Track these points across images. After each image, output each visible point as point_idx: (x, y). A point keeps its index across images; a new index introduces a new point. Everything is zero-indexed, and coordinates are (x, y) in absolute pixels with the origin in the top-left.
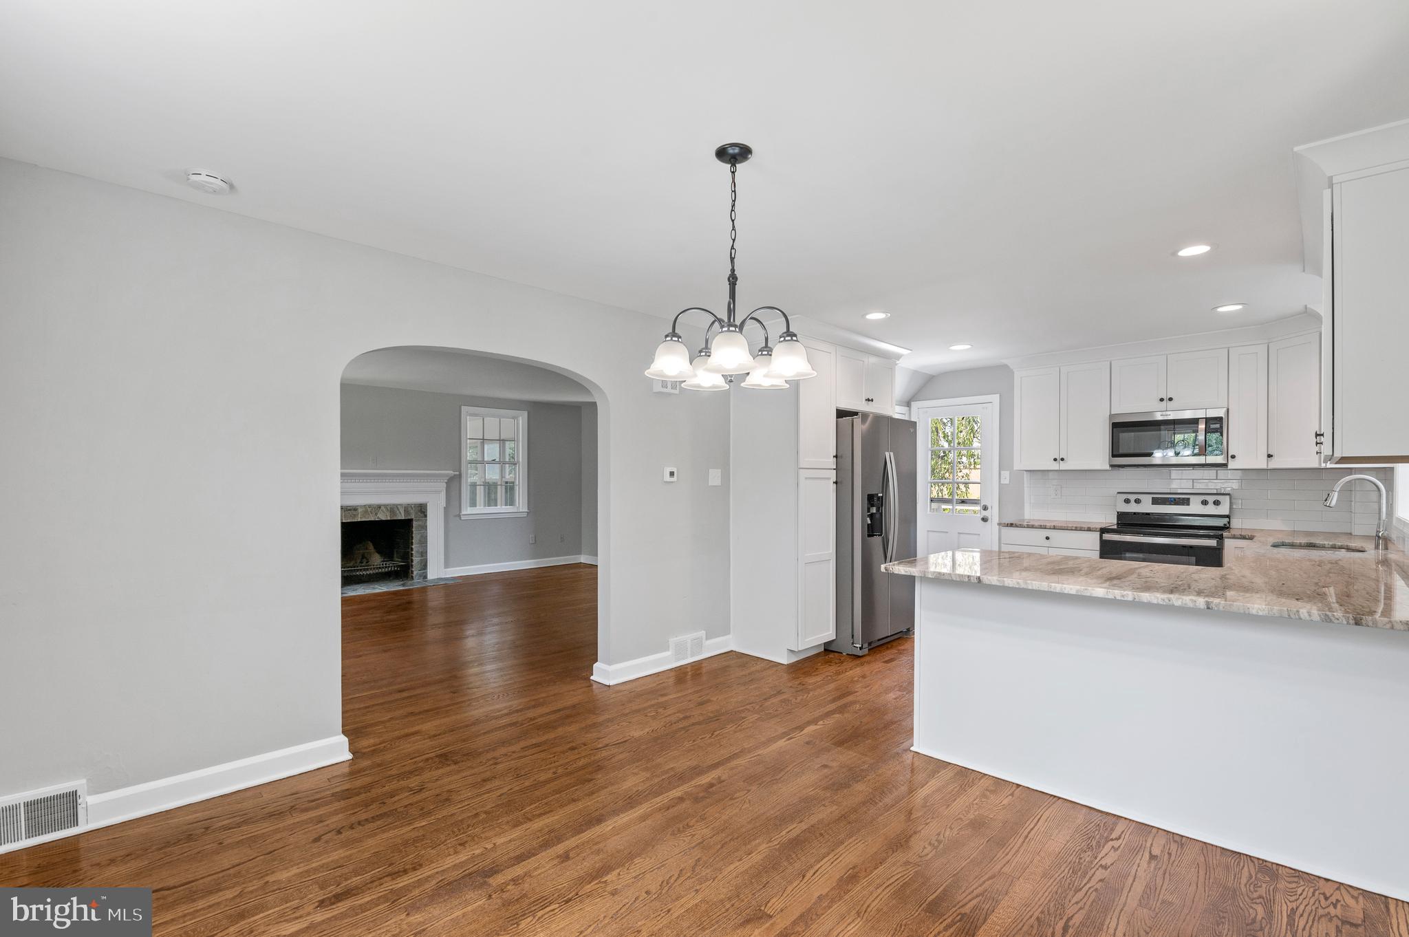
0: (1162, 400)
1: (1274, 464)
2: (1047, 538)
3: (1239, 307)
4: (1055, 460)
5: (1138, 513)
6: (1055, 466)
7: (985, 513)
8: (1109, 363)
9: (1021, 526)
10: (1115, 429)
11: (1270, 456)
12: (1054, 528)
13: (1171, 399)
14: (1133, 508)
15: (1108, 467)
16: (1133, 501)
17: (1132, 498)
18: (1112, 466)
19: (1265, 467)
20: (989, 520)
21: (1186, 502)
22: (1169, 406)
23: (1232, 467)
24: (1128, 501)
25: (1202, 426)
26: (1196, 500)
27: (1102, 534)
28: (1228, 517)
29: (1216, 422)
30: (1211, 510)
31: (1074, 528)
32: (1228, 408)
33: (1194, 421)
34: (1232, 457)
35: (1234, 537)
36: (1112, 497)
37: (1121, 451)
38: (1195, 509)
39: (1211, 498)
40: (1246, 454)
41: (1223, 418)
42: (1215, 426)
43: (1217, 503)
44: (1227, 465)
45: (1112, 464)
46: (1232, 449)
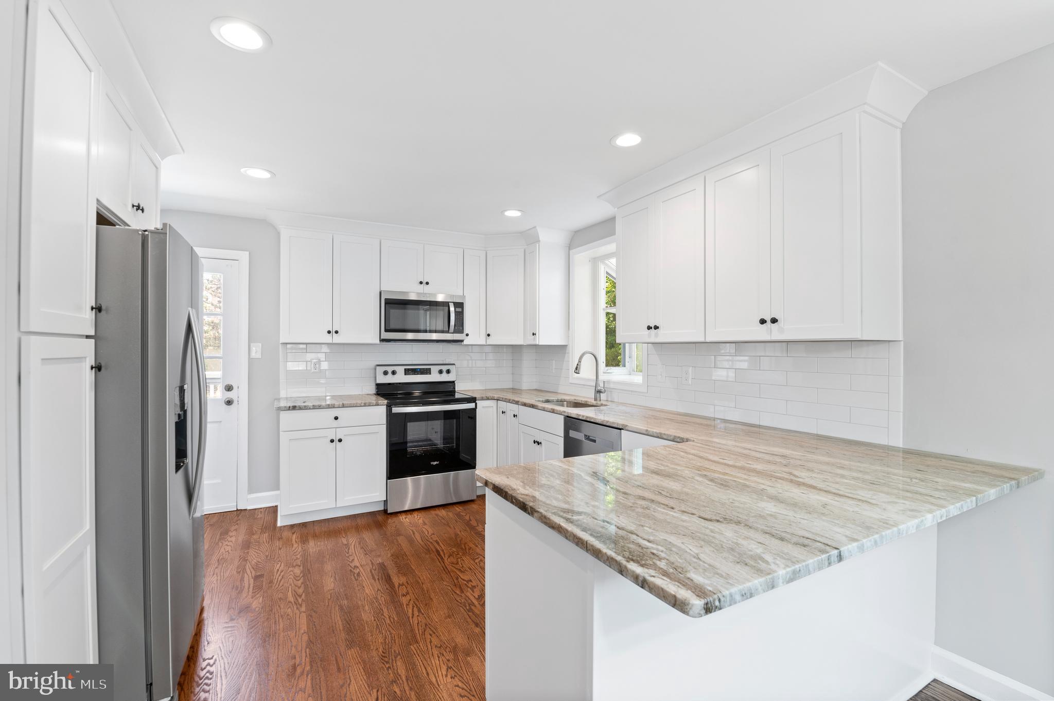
0: (421, 283)
1: (491, 341)
2: (336, 418)
3: (519, 214)
4: (329, 332)
5: (393, 384)
6: (328, 339)
7: (230, 395)
8: (378, 240)
9: (306, 408)
10: (386, 305)
11: (489, 335)
12: (343, 406)
13: (427, 283)
14: (390, 379)
15: (378, 341)
16: (390, 373)
17: (390, 369)
18: (382, 340)
19: (484, 343)
20: (235, 402)
21: (427, 372)
22: (427, 289)
23: (465, 343)
24: (386, 373)
25: (452, 309)
26: (434, 369)
27: (389, 407)
28: (454, 382)
29: (459, 305)
30: (444, 378)
31: (363, 404)
32: (464, 296)
33: (446, 304)
34: (467, 335)
35: (482, 399)
36: (376, 369)
37: (392, 326)
38: (434, 377)
39: (445, 368)
40: (474, 332)
41: (463, 303)
42: (459, 310)
43: (448, 372)
44: (462, 341)
45: (382, 338)
46: (467, 329)
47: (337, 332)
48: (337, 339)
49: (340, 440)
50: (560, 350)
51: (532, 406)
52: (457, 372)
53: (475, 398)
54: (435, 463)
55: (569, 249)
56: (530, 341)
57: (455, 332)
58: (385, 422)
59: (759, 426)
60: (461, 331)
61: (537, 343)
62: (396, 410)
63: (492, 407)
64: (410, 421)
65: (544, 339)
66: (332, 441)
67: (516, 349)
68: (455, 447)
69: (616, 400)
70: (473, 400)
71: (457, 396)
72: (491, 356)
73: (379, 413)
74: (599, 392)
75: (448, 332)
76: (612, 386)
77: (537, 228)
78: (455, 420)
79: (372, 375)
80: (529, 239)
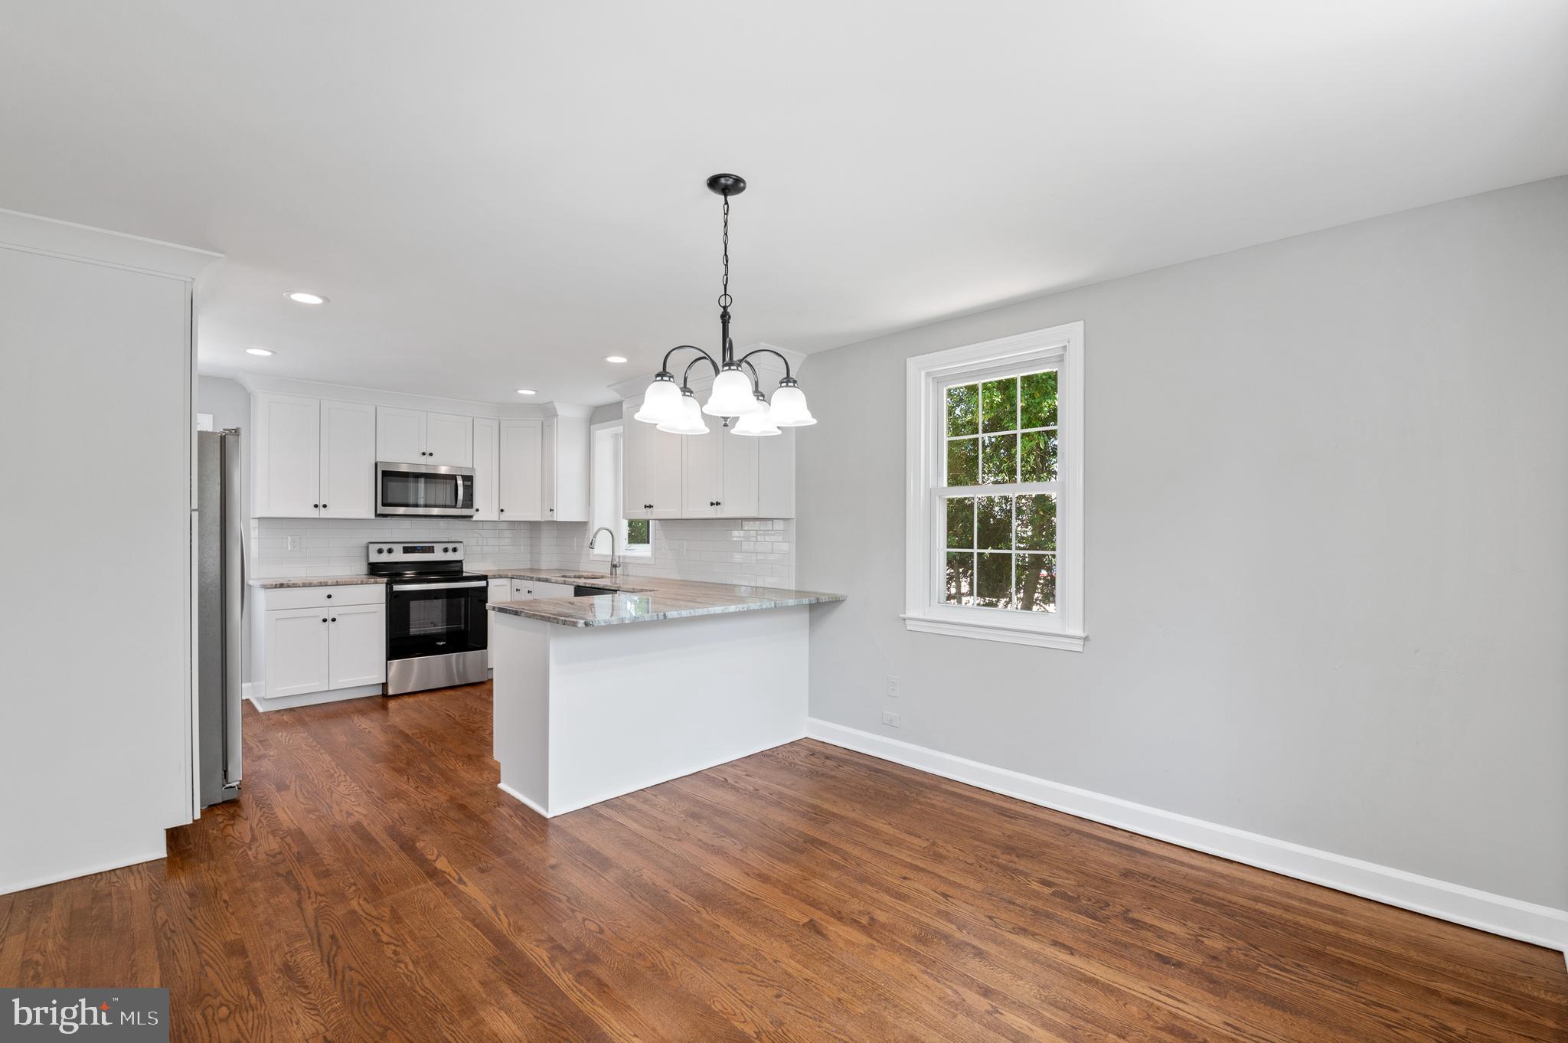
0: (424, 454)
1: (505, 517)
2: (329, 597)
3: (533, 393)
4: (316, 506)
5: (389, 563)
6: (314, 513)
8: (374, 407)
9: (294, 586)
10: (385, 480)
11: (502, 511)
12: (337, 584)
13: (431, 454)
14: (385, 558)
15: (373, 516)
16: (385, 551)
17: (385, 547)
18: (377, 515)
19: (497, 519)
21: (431, 550)
22: (430, 460)
23: (475, 518)
24: (380, 551)
25: (460, 482)
26: (438, 548)
27: (389, 585)
28: (461, 561)
29: (469, 479)
30: (450, 556)
31: (359, 582)
32: (473, 469)
33: (454, 478)
34: (477, 510)
35: (494, 577)
36: (368, 547)
37: (390, 500)
38: (438, 556)
39: (450, 546)
40: (485, 508)
41: (472, 477)
42: (469, 483)
43: (455, 550)
44: (471, 517)
45: (378, 512)
46: (477, 503)
47: (325, 506)
48: (324, 513)
49: (334, 620)
50: (579, 527)
51: (547, 580)
52: (465, 551)
53: (487, 576)
54: (442, 643)
55: (590, 425)
56: (547, 517)
57: (464, 506)
58: (384, 601)
59: (726, 584)
60: (471, 506)
61: (555, 519)
62: (397, 588)
63: (506, 585)
64: (413, 600)
65: (561, 516)
66: (325, 620)
67: (534, 526)
68: (463, 628)
69: (631, 574)
70: (484, 578)
71: (464, 574)
72: (507, 533)
73: (377, 591)
74: (614, 566)
75: (455, 507)
76: (627, 561)
77: (554, 403)
78: (463, 599)
79: (364, 554)
80: (546, 414)
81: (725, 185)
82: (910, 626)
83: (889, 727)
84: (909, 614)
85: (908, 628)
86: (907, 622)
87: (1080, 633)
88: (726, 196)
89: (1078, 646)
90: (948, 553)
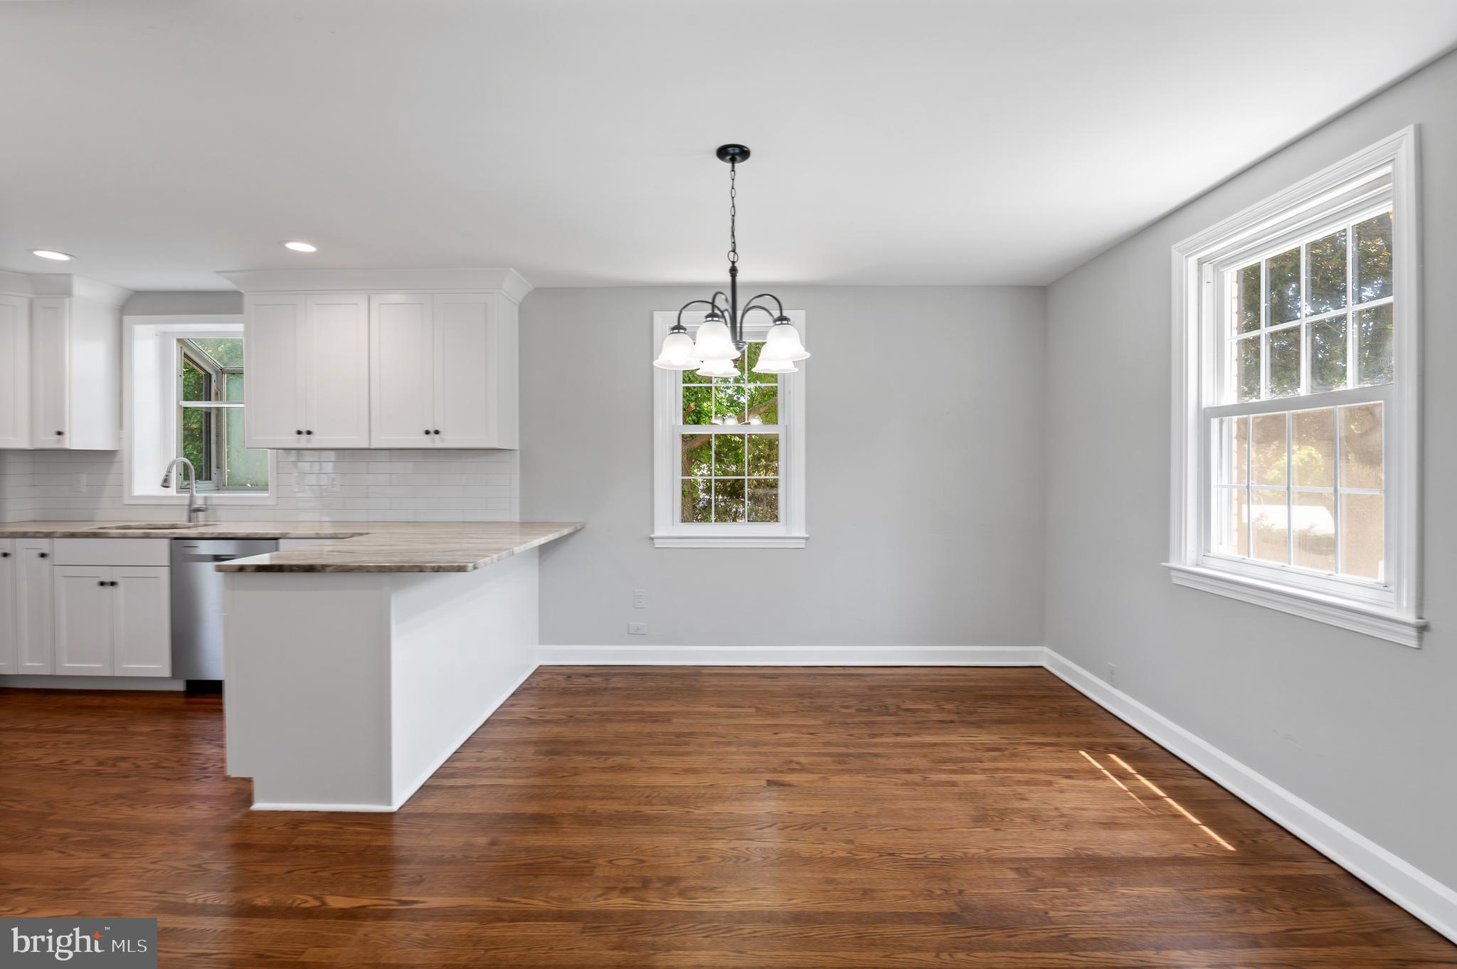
50: (103, 459)
51: (95, 535)
55: (122, 314)
61: (66, 446)
74: (197, 510)
77: (73, 277)
81: (733, 153)
82: (658, 543)
83: (636, 636)
84: (657, 534)
85: (656, 546)
86: (655, 541)
87: (804, 535)
88: (733, 164)
89: (802, 544)
90: (683, 480)
